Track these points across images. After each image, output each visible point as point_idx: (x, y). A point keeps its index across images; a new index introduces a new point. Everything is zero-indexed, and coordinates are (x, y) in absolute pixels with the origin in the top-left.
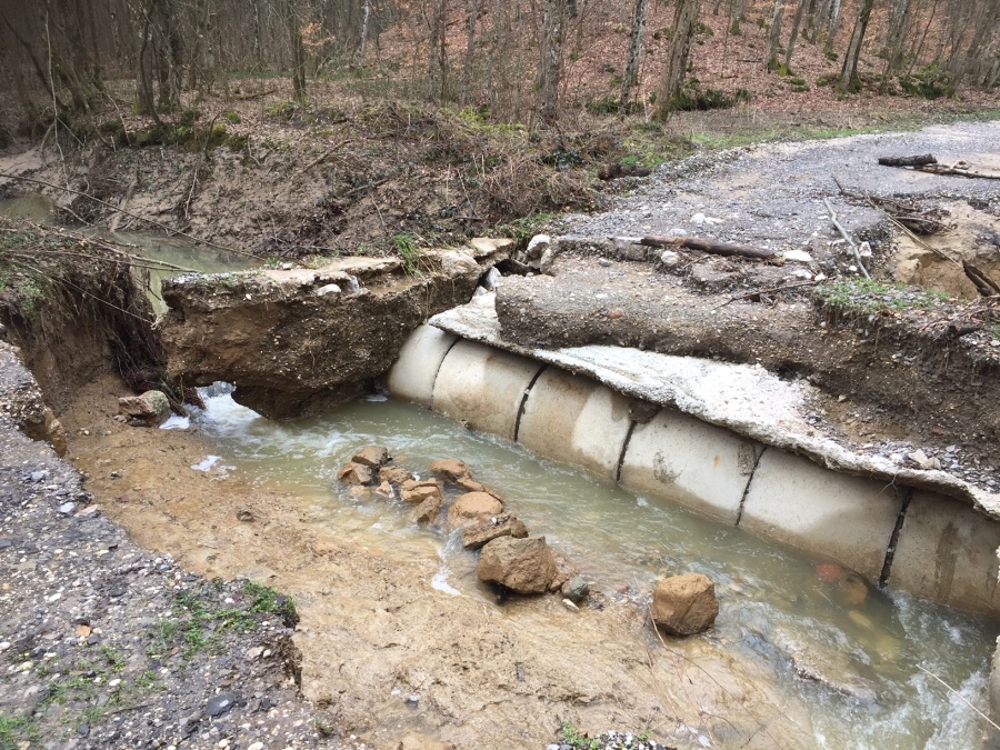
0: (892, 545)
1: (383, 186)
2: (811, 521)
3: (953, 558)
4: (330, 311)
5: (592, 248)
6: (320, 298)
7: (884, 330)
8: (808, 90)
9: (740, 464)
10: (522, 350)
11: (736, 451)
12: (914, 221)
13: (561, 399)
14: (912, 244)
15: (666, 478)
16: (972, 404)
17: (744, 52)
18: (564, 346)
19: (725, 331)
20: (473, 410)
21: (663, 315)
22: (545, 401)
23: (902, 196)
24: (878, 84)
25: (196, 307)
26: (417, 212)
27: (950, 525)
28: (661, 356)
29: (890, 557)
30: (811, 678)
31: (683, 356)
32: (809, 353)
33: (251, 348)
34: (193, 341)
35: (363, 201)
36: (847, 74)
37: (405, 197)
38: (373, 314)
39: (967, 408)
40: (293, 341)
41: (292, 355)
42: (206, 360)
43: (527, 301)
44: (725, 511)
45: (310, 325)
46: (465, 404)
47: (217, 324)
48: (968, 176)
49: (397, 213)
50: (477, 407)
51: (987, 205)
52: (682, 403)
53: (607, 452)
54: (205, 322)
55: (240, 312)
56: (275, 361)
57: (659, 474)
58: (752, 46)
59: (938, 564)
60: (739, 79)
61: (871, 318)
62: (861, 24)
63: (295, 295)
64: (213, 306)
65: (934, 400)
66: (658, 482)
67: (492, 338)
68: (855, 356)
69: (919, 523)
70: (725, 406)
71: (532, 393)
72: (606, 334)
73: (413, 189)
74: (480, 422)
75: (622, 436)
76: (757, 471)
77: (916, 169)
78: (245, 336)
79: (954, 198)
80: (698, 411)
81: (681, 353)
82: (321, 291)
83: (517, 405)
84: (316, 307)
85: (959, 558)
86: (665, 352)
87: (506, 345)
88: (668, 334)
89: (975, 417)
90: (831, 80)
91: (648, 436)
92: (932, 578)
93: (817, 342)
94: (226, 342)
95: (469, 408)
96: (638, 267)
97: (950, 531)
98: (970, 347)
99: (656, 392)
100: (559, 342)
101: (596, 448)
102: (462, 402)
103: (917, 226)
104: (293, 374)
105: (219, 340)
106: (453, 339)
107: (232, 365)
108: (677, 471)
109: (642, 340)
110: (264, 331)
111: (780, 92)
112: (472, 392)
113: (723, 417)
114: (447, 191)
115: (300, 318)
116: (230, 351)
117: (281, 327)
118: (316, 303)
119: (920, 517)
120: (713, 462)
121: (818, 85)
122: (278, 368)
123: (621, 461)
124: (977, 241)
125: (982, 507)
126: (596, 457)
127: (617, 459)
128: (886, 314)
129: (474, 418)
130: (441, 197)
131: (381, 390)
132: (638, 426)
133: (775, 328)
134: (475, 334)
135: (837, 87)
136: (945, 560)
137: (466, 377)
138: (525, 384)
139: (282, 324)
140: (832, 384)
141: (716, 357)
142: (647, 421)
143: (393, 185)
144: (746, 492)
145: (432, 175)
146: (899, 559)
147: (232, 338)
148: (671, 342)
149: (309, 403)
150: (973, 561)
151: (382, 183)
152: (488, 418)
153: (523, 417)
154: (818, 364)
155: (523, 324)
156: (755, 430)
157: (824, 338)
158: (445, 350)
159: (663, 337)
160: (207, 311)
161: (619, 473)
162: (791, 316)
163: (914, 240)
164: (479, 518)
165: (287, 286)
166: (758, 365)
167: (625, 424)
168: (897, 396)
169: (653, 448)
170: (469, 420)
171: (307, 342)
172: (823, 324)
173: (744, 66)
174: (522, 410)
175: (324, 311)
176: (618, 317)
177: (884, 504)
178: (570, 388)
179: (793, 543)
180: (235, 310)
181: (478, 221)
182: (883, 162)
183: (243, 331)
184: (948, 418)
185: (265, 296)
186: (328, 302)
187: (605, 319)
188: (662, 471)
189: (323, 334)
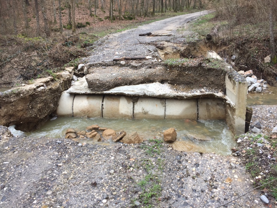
0: (198, 111)
1: (13, 60)
2: (181, 112)
3: (210, 110)
4: (43, 95)
5: (98, 65)
6: (39, 91)
7: (183, 67)
8: (103, 21)
9: (162, 105)
10: (100, 93)
11: (160, 102)
12: (159, 47)
13: (113, 102)
14: (161, 52)
15: (146, 113)
16: (206, 78)
17: (82, 12)
18: (110, 89)
19: (149, 76)
20: (87, 112)
21: (131, 76)
22: (108, 104)
23: (152, 42)
24: (118, 17)
25: (7, 102)
26: (29, 66)
27: (207, 103)
28: (134, 86)
29: (198, 114)
30: (200, 140)
31: (139, 84)
32: (167, 77)
33: (24, 111)
34: (7, 113)
35: (7, 66)
36: (111, 16)
37: (22, 62)
38: (53, 93)
39: (205, 79)
40: (35, 106)
41: (35, 110)
42: (12, 118)
43: (98, 80)
44: (161, 116)
45: (38, 100)
46: (85, 111)
47: (15, 105)
48: (160, 36)
49: (21, 67)
50: (89, 111)
51: (170, 41)
52: (148, 94)
53: (129, 112)
54: (11, 106)
55: (20, 100)
56: (31, 113)
57: (144, 113)
58: (84, 10)
59: (207, 112)
60: (85, 19)
61: (180, 66)
62: (112, 3)
63: (33, 92)
64: (13, 100)
65: (199, 79)
66: (144, 115)
67: (89, 92)
68: (177, 75)
69: (201, 105)
70: (158, 92)
71: (104, 103)
72: (119, 84)
73: (24, 59)
74: (90, 115)
75: (132, 106)
76: (166, 105)
77: (148, 36)
78: (22, 107)
79: (162, 41)
80: (152, 95)
81: (138, 84)
82: (39, 89)
83: (101, 107)
84: (39, 94)
85: (211, 109)
86: (135, 84)
87: (94, 92)
88: (134, 80)
89: (208, 80)
90: (107, 18)
91: (139, 105)
92: (207, 115)
93: (167, 74)
94: (18, 110)
95: (86, 112)
96: (114, 67)
97: (207, 104)
98: (204, 66)
99: (141, 93)
100: (110, 88)
101: (126, 111)
102: (83, 111)
103: (160, 48)
104: (36, 116)
105: (16, 110)
106: (74, 95)
107: (21, 117)
108: (148, 111)
109: (128, 83)
110: (27, 105)
111: (96, 22)
112: (86, 108)
113: (160, 94)
114: (36, 58)
115: (35, 99)
116: (19, 113)
117: (30, 103)
118: (39, 93)
119: (201, 104)
120: (156, 106)
121: (105, 19)
122: (32, 115)
123: (133, 113)
124: (172, 49)
125: (217, 96)
126: (127, 114)
127: (132, 112)
128: (183, 64)
129: (88, 114)
130: (35, 60)
131: (55, 115)
132: (135, 103)
133: (158, 73)
134: (83, 92)
135: (110, 19)
136: (208, 110)
137: (82, 104)
138: (101, 101)
139: (31, 101)
140: (173, 83)
141: (147, 83)
142: (137, 101)
143: (16, 59)
144: (165, 110)
145: (29, 54)
146: (200, 113)
147: (19, 109)
148: (135, 82)
149: (38, 124)
150: (213, 109)
151: (12, 59)
152: (93, 113)
153: (104, 110)
154: (169, 79)
155: (98, 86)
156: (167, 95)
157: (169, 73)
158: (73, 99)
159: (133, 81)
160: (11, 102)
161: (133, 116)
162: (160, 70)
163: (160, 51)
164: (112, 135)
165: (30, 90)
166: (157, 82)
167: (132, 104)
168: (188, 81)
169: (141, 107)
170: (87, 115)
171: (39, 105)
172: (168, 70)
173: (84, 16)
174: (102, 108)
175: (41, 95)
176: (120, 79)
177: (193, 103)
178: (114, 99)
179: (178, 118)
180: (19, 100)
181: (51, 65)
182: (140, 35)
183: (22, 106)
184: (202, 82)
185: (26, 94)
186: (42, 92)
187: (118, 80)
188: (145, 112)
189: (43, 102)
